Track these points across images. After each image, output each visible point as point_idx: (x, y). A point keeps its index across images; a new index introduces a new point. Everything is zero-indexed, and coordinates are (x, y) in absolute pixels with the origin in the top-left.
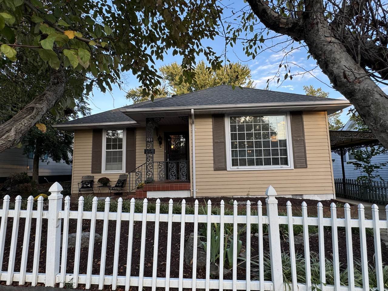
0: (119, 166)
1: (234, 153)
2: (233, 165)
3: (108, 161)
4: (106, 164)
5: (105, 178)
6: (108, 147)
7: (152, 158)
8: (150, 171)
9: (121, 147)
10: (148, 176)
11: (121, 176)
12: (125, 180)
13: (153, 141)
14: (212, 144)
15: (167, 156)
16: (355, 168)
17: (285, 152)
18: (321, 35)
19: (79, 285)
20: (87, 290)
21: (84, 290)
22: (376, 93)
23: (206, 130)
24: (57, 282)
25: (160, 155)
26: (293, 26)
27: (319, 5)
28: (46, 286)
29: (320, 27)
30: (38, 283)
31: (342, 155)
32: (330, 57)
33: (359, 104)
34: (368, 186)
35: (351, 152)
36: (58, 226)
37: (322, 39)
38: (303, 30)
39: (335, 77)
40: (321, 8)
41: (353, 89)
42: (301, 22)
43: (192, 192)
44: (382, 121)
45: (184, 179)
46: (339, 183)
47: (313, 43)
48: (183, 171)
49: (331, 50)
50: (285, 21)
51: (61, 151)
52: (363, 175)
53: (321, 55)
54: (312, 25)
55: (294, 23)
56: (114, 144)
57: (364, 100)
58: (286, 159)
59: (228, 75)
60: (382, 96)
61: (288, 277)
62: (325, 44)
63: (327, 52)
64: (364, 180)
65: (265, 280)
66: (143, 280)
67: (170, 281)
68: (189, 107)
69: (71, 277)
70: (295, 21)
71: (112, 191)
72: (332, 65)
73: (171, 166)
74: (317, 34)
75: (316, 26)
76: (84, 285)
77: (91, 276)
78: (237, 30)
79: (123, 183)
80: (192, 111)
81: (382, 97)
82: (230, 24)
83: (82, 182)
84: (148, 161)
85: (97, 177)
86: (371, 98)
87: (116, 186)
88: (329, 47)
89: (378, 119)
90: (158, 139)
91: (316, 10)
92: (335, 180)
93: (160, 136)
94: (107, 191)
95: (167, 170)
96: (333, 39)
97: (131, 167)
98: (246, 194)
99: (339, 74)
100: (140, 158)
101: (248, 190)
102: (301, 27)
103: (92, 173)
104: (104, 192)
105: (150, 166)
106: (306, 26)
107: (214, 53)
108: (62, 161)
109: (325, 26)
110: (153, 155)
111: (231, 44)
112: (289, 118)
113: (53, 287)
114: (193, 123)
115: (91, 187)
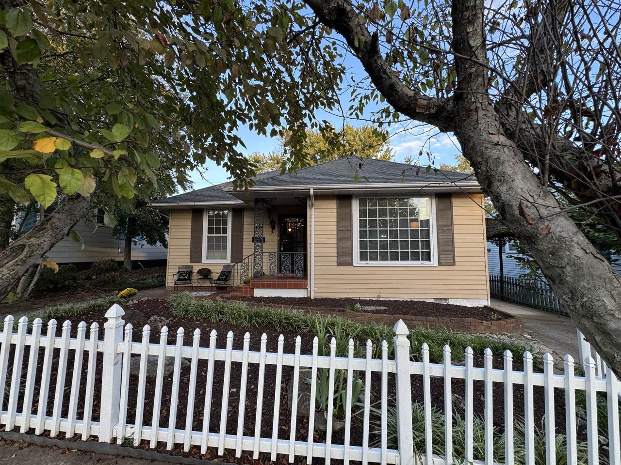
0: (224, 254)
1: (363, 245)
2: (361, 259)
3: (210, 247)
4: (208, 252)
5: (206, 269)
6: (210, 231)
7: (262, 247)
8: (258, 264)
9: (225, 232)
10: (255, 270)
11: (225, 266)
12: (230, 272)
13: (262, 227)
14: (335, 232)
15: (281, 244)
16: (517, 263)
17: (427, 244)
18: (482, 129)
19: (143, 441)
20: (152, 449)
21: (147, 450)
22: (576, 245)
23: (329, 215)
24: (115, 435)
25: (271, 242)
26: (437, 112)
27: (480, 79)
28: (100, 441)
29: (481, 116)
30: (91, 436)
31: (501, 246)
32: (495, 169)
33: (544, 259)
34: (533, 287)
35: (512, 242)
36: (117, 362)
37: (483, 138)
38: (452, 118)
39: (503, 205)
40: (484, 86)
41: (534, 232)
42: (450, 106)
43: (309, 293)
44: (585, 299)
45: (300, 274)
46: (495, 281)
47: (469, 141)
48: (299, 264)
49: (499, 158)
50: (425, 102)
51: (157, 232)
52: (526, 273)
53: (480, 163)
54: (468, 112)
55: (439, 106)
56: (217, 226)
57: (553, 254)
58: (429, 254)
59: (361, 141)
60: (587, 253)
61: (420, 447)
62: (490, 146)
63: (490, 161)
64: (527, 279)
65: (388, 448)
66: (225, 440)
67: (260, 443)
68: (308, 187)
69: (132, 430)
70: (441, 104)
71: (213, 285)
72: (499, 184)
73: (284, 258)
74: (475, 126)
75: (475, 113)
76: (149, 442)
77: (157, 430)
78: (365, 96)
79: (227, 276)
80: (312, 192)
81: (588, 255)
82: (355, 88)
83: (178, 273)
84: (257, 252)
85: (196, 267)
86: (567, 253)
87: (219, 279)
88: (495, 153)
89: (579, 293)
90: (271, 222)
91: (475, 88)
92: (490, 276)
93: (272, 219)
94: (207, 284)
95: (280, 263)
96: (502, 139)
97: (237, 256)
98: (376, 295)
99: (510, 201)
100: (248, 248)
101: (379, 291)
102: (451, 114)
103: (191, 262)
104: (205, 285)
105: (258, 258)
106: (458, 111)
107: (331, 129)
108: (158, 243)
109: (490, 115)
110: (262, 245)
111: (356, 114)
112: (434, 201)
113: (109, 442)
114: (312, 205)
115: (189, 279)
